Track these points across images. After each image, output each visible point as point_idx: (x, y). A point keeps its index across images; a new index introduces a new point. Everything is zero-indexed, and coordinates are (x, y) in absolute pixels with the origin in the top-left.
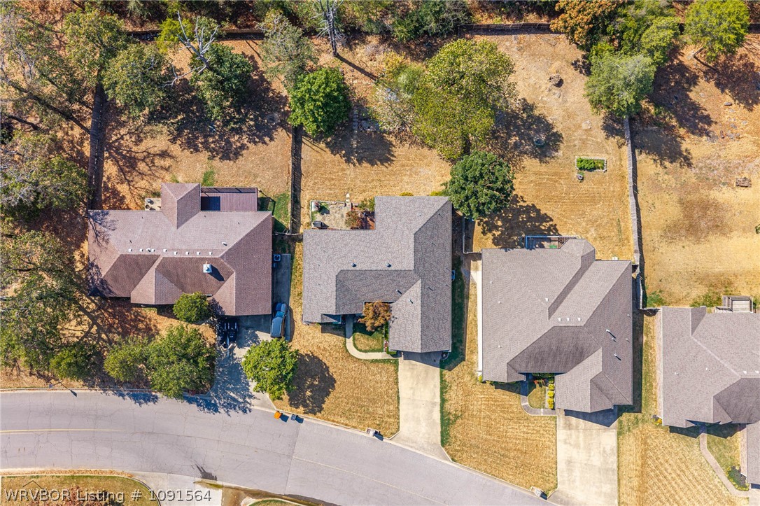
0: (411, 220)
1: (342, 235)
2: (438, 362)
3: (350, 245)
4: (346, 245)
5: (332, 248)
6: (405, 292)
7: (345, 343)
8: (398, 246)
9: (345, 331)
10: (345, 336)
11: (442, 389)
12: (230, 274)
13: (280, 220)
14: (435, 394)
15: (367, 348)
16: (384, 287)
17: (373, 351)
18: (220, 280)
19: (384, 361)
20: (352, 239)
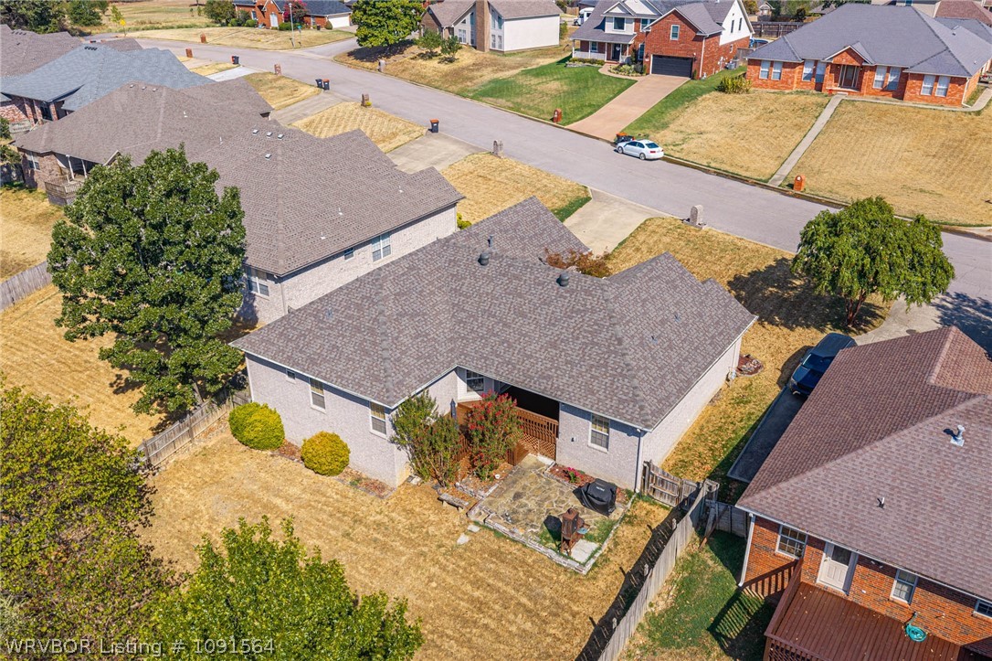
0: (359, 307)
1: (549, 377)
3: (543, 340)
4: (554, 346)
5: (594, 344)
8: (432, 293)
13: (720, 568)
20: (530, 357)
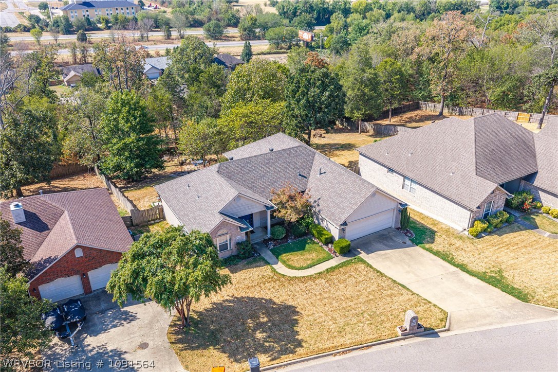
2: (409, 242)
6: (309, 174)
7: (274, 270)
9: (264, 259)
10: (267, 263)
11: (444, 259)
12: (57, 216)
14: (441, 265)
15: (309, 262)
16: (282, 174)
17: (320, 262)
18: (41, 231)
19: (342, 265)
